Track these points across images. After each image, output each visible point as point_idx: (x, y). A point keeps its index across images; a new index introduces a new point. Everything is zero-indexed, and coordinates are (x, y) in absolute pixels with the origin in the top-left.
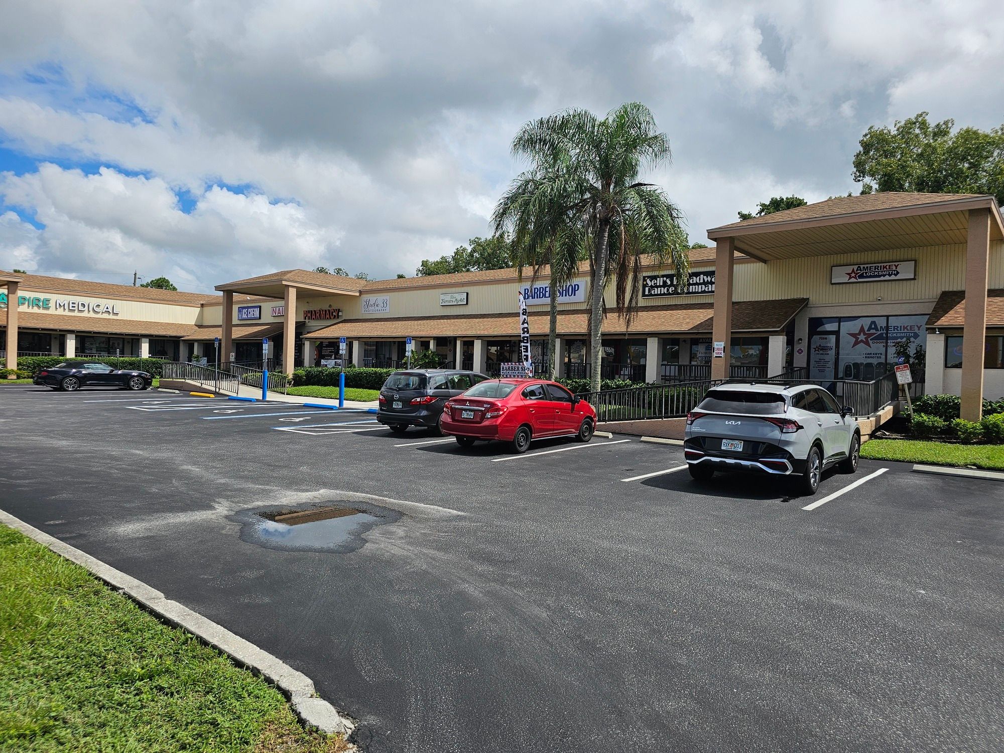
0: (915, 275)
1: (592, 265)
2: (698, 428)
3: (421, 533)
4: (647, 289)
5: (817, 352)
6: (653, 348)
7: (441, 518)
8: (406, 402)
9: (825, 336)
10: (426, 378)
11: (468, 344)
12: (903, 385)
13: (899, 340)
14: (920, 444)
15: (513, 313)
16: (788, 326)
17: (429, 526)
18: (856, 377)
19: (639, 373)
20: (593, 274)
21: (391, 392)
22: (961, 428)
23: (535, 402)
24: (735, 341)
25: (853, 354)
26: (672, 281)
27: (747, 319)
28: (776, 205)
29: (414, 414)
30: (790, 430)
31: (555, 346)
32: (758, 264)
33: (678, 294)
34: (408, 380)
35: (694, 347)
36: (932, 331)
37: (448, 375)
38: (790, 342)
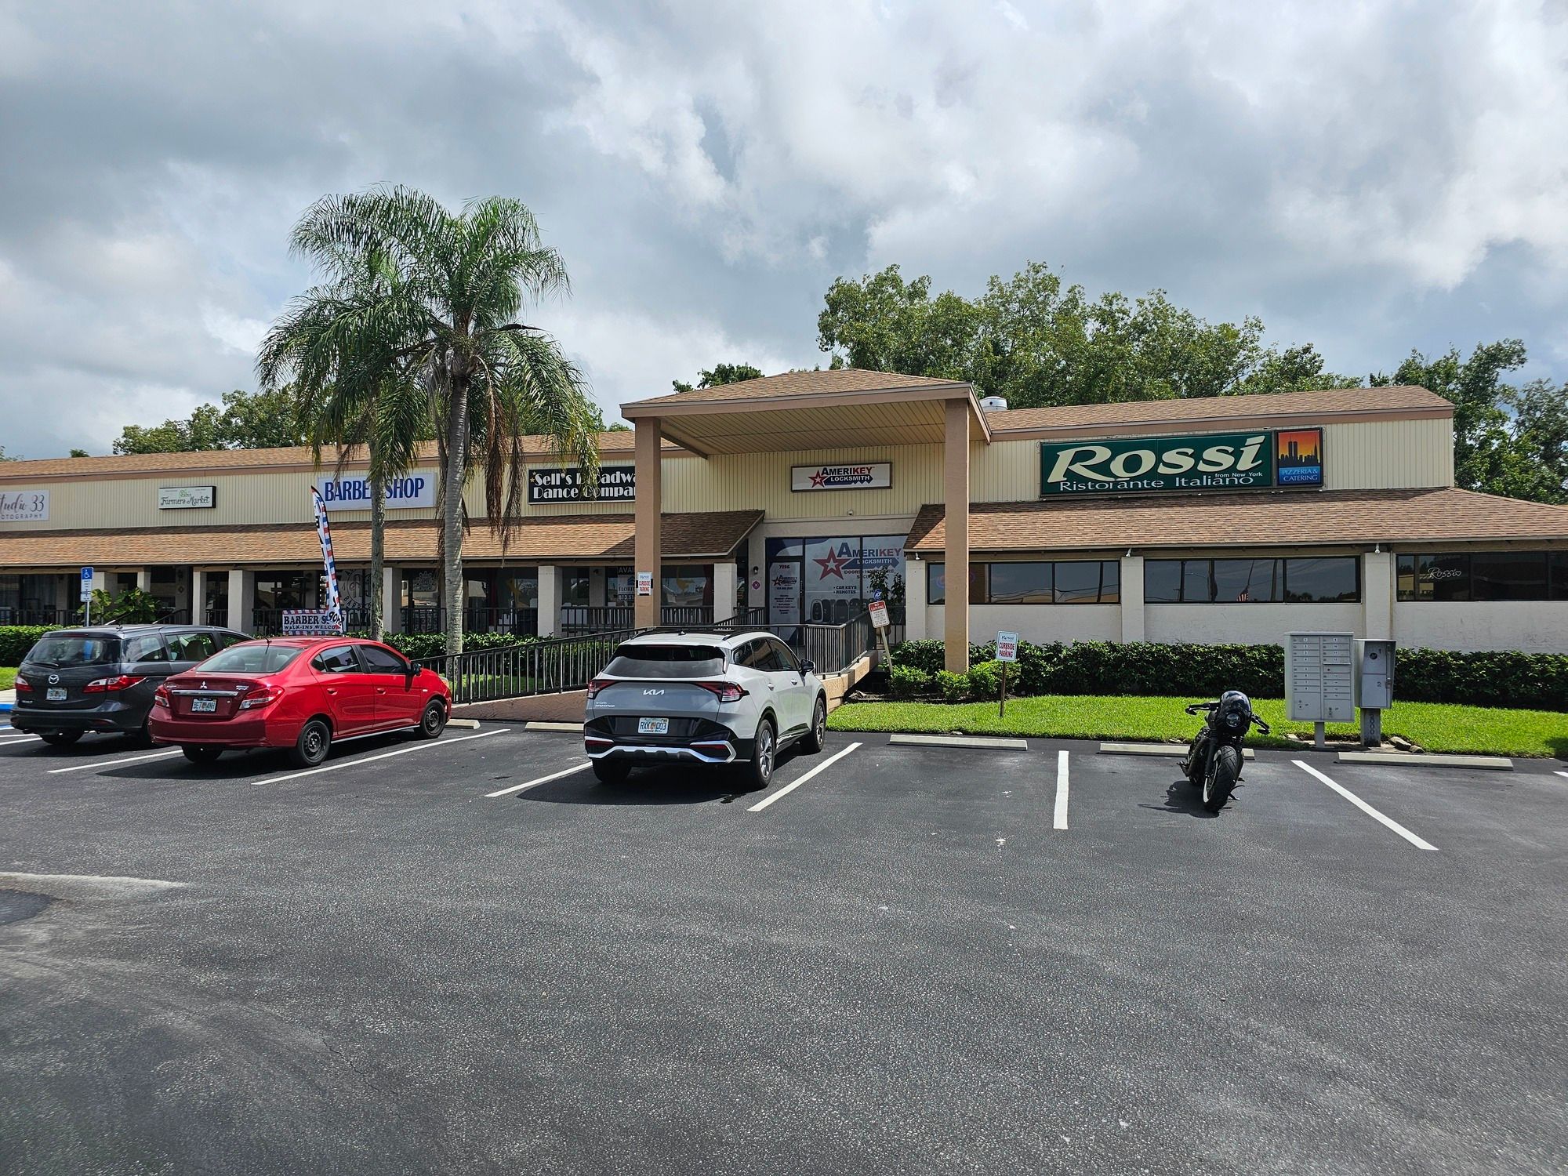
0: (891, 483)
1: (442, 448)
2: (603, 704)
3: (87, 932)
4: (536, 490)
5: (778, 586)
6: (547, 581)
7: (134, 898)
8: (77, 688)
9: (787, 564)
10: (119, 642)
11: (217, 578)
12: (880, 628)
13: (876, 568)
14: (900, 707)
15: (304, 524)
16: (737, 549)
17: (107, 915)
18: (827, 620)
19: (527, 622)
20: (445, 462)
21: (44, 671)
22: (946, 682)
23: (341, 676)
24: (668, 572)
25: (823, 588)
26: (574, 479)
27: (684, 539)
28: (724, 375)
29: (94, 710)
30: (732, 698)
31: (381, 580)
32: (696, 459)
33: (585, 499)
34: (81, 646)
35: (611, 580)
36: (911, 556)
37: (166, 635)
38: (742, 573)
